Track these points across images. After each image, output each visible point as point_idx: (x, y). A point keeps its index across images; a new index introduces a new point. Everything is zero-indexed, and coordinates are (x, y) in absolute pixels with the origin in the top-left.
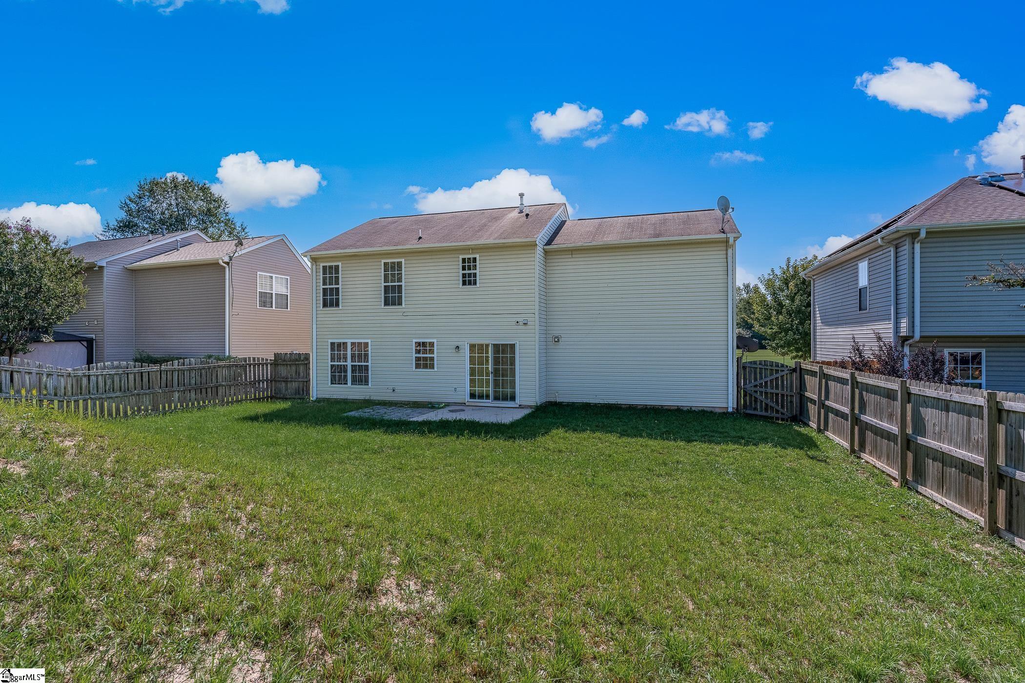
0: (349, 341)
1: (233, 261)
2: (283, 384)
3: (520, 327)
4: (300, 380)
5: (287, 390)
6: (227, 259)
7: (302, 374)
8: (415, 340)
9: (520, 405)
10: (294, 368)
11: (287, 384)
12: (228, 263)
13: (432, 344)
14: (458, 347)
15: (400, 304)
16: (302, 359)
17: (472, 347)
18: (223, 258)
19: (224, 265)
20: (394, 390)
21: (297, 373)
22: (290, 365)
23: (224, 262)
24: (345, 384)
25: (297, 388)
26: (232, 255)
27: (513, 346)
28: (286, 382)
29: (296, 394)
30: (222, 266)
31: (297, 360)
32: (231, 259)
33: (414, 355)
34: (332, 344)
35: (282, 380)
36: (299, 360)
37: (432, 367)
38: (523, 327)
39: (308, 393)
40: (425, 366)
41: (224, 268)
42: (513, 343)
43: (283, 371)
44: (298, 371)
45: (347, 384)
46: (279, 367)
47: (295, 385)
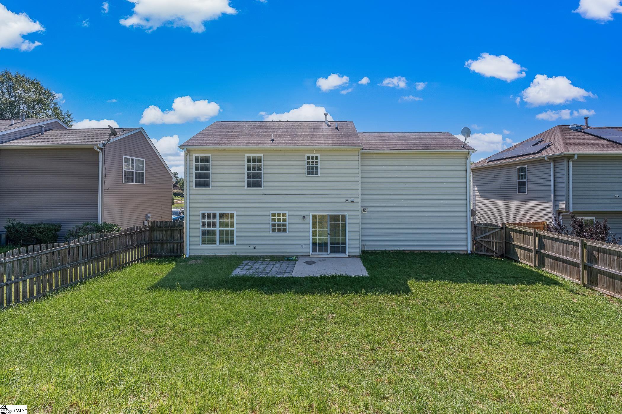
0: (218, 213)
1: (105, 148)
2: (159, 245)
3: (348, 204)
4: (175, 242)
5: (162, 249)
6: (101, 146)
7: (176, 238)
8: (271, 212)
9: (349, 255)
10: (169, 233)
11: (162, 246)
12: (101, 149)
13: (284, 215)
14: (304, 217)
15: (260, 186)
16: (176, 225)
17: (314, 217)
18: (99, 145)
19: (98, 150)
20: (255, 248)
21: (172, 236)
22: (166, 231)
23: (98, 148)
24: (213, 244)
25: (172, 248)
26: (105, 143)
27: (344, 216)
28: (162, 243)
29: (170, 253)
30: (96, 151)
31: (171, 227)
32: (104, 145)
33: (271, 223)
34: (203, 214)
35: (158, 242)
36: (174, 226)
37: (285, 230)
38: (351, 204)
39: (182, 251)
40: (279, 230)
41: (98, 153)
42: (344, 214)
43: (159, 235)
44: (173, 234)
45: (216, 244)
46: (155, 232)
47: (170, 246)
